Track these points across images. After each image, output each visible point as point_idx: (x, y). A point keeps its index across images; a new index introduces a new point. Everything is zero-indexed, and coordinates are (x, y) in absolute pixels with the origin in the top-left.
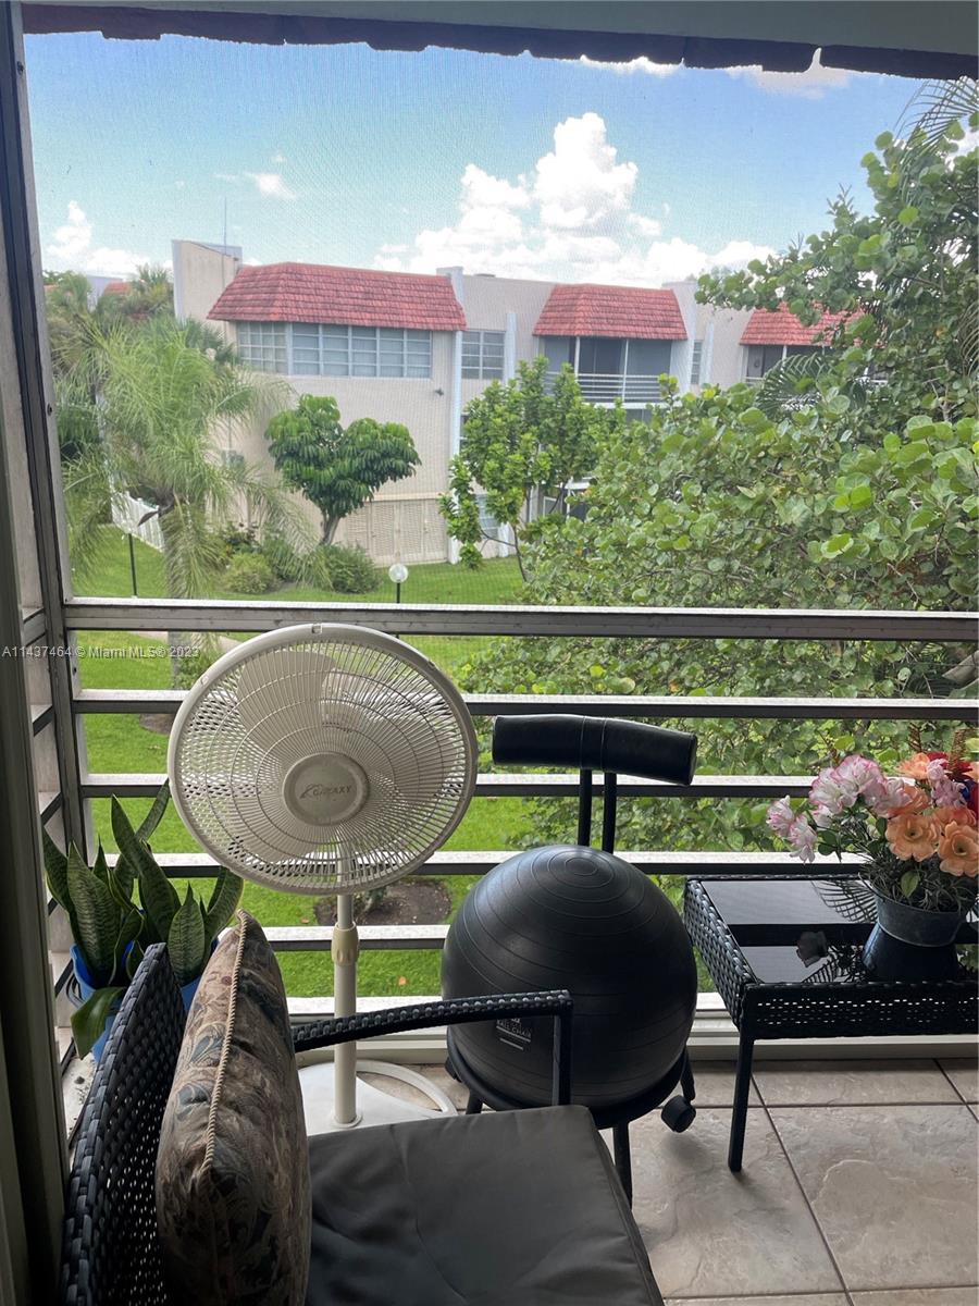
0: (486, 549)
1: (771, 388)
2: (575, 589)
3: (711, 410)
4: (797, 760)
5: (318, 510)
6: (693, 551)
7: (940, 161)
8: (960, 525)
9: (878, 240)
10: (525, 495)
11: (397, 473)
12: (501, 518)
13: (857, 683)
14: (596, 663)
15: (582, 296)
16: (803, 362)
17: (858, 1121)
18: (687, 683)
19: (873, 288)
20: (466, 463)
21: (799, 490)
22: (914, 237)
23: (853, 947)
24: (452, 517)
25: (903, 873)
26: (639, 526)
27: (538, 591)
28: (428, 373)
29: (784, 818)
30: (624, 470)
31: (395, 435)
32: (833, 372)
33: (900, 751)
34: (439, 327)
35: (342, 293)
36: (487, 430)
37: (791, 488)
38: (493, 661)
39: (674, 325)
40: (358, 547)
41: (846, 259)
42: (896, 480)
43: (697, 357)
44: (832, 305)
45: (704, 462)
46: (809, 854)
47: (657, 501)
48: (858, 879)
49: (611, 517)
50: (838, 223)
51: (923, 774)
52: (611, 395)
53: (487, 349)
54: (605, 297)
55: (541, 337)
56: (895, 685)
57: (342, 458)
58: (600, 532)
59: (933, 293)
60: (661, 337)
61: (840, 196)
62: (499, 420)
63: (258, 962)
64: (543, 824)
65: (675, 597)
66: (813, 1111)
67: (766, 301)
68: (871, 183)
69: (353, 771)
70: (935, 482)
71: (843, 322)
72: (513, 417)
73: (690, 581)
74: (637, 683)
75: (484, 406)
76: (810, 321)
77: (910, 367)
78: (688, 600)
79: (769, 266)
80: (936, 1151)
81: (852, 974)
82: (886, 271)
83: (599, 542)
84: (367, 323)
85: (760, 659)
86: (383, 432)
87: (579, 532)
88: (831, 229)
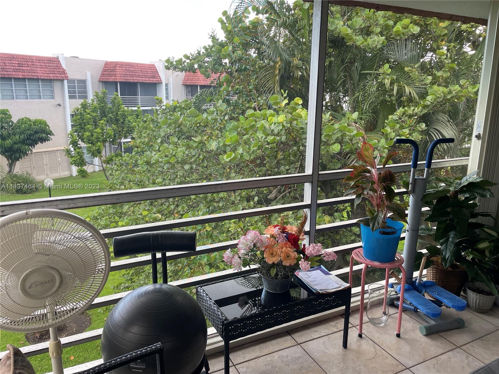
0: (89, 169)
1: (198, 101)
2: (132, 181)
3: (177, 110)
4: (225, 235)
5: (5, 159)
6: (178, 162)
7: (244, 22)
8: (267, 146)
9: (228, 48)
10: (104, 145)
11: (43, 140)
12: (94, 155)
13: (241, 204)
14: (144, 210)
15: (118, 66)
16: (207, 91)
17: (266, 361)
18: (181, 213)
19: (228, 65)
20: (75, 134)
21: (213, 137)
22: (239, 48)
23: (256, 298)
24: (72, 157)
25: (271, 268)
26: (155, 155)
27: (115, 184)
28: (53, 97)
29: (229, 257)
30: (146, 133)
31: (40, 124)
32: (218, 95)
33: (258, 226)
34: (56, 78)
35: (7, 64)
36: (84, 120)
37: (210, 136)
38: (99, 215)
39: (157, 77)
40: (27, 173)
41: (218, 55)
42: (245, 132)
43: (167, 89)
44: (215, 71)
45: (177, 129)
46: (240, 268)
47: (161, 145)
48: (256, 273)
49: (143, 152)
50: (213, 42)
51: (273, 233)
52: (135, 104)
53: (79, 87)
54: (127, 66)
55: (103, 82)
56: (254, 203)
57: (15, 135)
58: (139, 158)
59: (248, 67)
60: (152, 82)
61: (212, 32)
62: (88, 116)
63: (22, 366)
64: (129, 278)
65: (172, 180)
66: (251, 362)
67: (191, 69)
68: (222, 28)
69: (53, 272)
70: (258, 132)
71: (219, 77)
72: (95, 114)
73: (178, 174)
74: (162, 215)
75: (81, 110)
76: (208, 77)
77: (243, 93)
78: (178, 181)
79: (191, 56)
80: (293, 364)
81: (258, 308)
82: (232, 59)
83: (140, 162)
84: (21, 77)
85: (207, 200)
86: (34, 123)
87: (131, 158)
88: (211, 44)
